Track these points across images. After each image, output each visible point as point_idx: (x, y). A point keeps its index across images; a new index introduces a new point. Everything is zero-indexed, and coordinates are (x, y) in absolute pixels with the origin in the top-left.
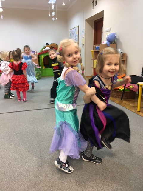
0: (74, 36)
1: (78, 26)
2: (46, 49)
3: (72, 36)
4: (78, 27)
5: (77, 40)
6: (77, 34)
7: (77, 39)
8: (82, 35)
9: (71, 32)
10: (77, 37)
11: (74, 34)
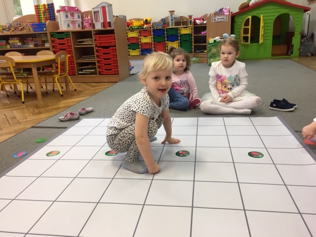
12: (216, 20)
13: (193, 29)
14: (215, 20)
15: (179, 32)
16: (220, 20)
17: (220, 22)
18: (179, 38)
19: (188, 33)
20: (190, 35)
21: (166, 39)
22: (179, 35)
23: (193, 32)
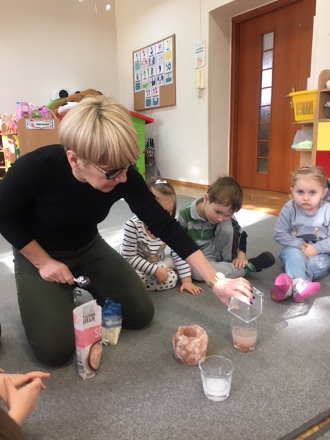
0: (156, 67)
1: (174, 36)
3: (142, 69)
4: (171, 39)
5: (168, 80)
6: (171, 60)
7: (171, 76)
8: (196, 61)
9: (135, 60)
10: (169, 69)
11: (153, 63)
12: (35, 125)
14: (33, 125)
16: (41, 126)
17: (42, 129)
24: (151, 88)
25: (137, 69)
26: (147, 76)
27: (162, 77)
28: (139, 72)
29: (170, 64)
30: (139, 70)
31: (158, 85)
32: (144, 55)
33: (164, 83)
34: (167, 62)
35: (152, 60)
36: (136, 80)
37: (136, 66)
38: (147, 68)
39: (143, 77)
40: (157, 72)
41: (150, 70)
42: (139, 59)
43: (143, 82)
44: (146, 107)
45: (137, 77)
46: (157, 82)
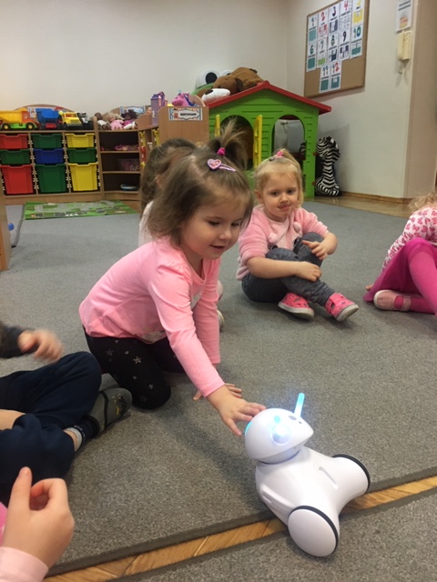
0: (338, 34)
2: (210, 95)
3: (319, 38)
5: (355, 51)
6: (362, 21)
7: (360, 45)
8: (398, 20)
9: (310, 26)
10: (358, 35)
11: (336, 28)
12: (179, 116)
13: (97, 137)
14: (176, 116)
15: (64, 142)
16: (186, 118)
17: (187, 121)
18: (66, 157)
19: (87, 146)
20: (91, 152)
21: (32, 158)
22: (65, 149)
23: (98, 144)
24: (330, 64)
25: (311, 39)
26: (325, 48)
27: (347, 47)
28: (313, 43)
29: (359, 28)
30: (315, 40)
31: (339, 60)
32: (323, 19)
33: (349, 56)
34: (355, 25)
35: (333, 24)
36: (309, 54)
37: (311, 35)
38: (326, 36)
39: (320, 50)
40: (339, 41)
41: (330, 38)
42: (315, 24)
43: (319, 56)
44: (320, 92)
45: (312, 50)
46: (340, 55)
